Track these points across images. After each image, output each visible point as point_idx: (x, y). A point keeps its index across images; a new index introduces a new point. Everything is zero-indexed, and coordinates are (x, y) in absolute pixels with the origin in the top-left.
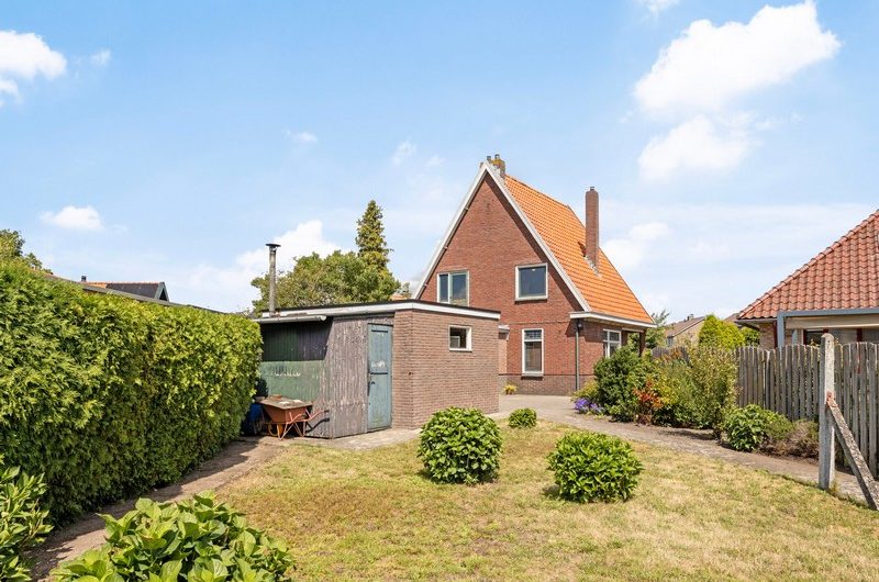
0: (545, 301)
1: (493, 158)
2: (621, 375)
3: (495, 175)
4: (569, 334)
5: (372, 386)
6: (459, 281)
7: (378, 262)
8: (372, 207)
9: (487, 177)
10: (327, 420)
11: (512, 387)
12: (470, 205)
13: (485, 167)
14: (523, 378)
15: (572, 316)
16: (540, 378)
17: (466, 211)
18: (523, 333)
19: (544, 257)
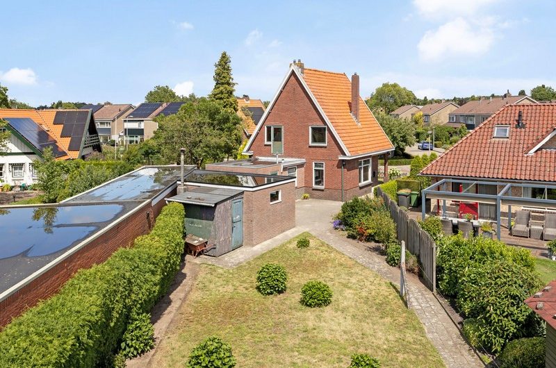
0: (326, 147)
1: (297, 62)
2: (354, 212)
3: (298, 73)
4: (339, 167)
5: (234, 228)
6: (278, 131)
7: (228, 92)
8: (224, 56)
9: (293, 73)
10: (215, 248)
11: (307, 195)
12: (284, 88)
13: (292, 68)
14: (313, 190)
15: (340, 158)
16: (323, 190)
17: (281, 92)
18: (314, 164)
19: (325, 123)
